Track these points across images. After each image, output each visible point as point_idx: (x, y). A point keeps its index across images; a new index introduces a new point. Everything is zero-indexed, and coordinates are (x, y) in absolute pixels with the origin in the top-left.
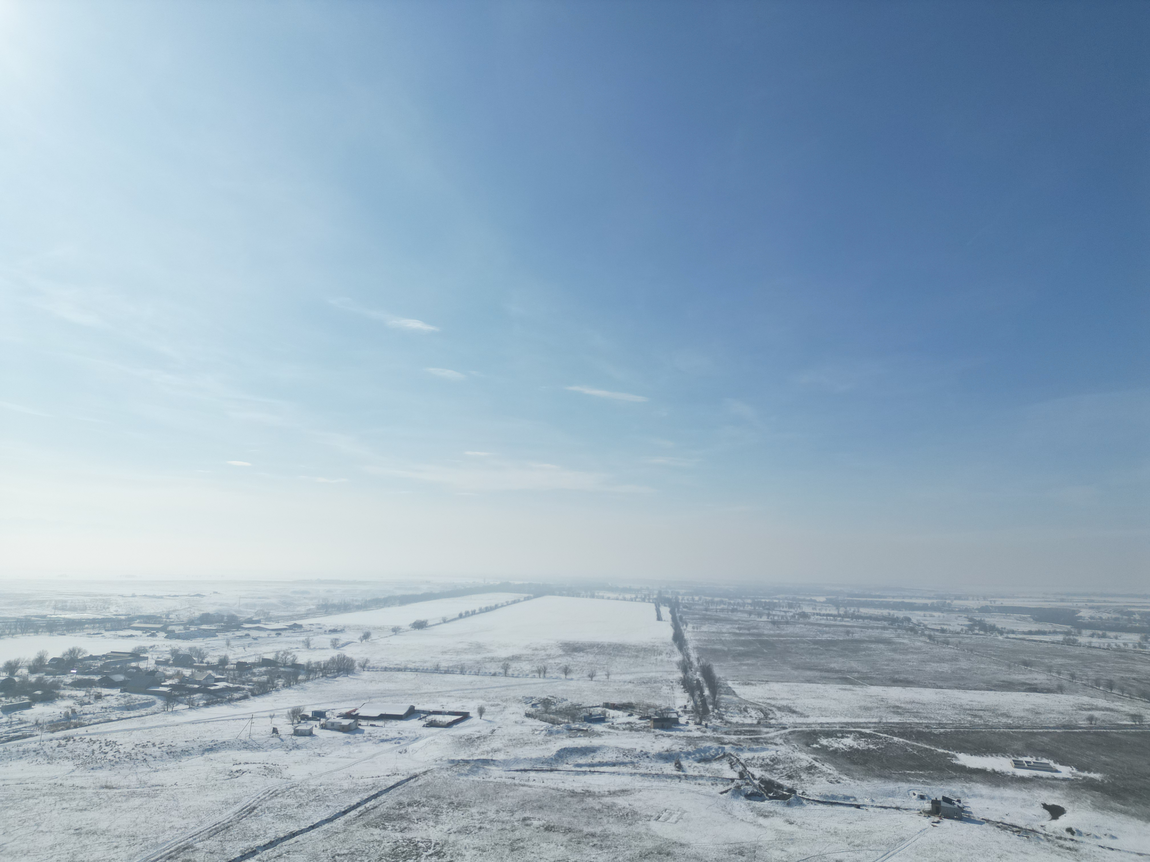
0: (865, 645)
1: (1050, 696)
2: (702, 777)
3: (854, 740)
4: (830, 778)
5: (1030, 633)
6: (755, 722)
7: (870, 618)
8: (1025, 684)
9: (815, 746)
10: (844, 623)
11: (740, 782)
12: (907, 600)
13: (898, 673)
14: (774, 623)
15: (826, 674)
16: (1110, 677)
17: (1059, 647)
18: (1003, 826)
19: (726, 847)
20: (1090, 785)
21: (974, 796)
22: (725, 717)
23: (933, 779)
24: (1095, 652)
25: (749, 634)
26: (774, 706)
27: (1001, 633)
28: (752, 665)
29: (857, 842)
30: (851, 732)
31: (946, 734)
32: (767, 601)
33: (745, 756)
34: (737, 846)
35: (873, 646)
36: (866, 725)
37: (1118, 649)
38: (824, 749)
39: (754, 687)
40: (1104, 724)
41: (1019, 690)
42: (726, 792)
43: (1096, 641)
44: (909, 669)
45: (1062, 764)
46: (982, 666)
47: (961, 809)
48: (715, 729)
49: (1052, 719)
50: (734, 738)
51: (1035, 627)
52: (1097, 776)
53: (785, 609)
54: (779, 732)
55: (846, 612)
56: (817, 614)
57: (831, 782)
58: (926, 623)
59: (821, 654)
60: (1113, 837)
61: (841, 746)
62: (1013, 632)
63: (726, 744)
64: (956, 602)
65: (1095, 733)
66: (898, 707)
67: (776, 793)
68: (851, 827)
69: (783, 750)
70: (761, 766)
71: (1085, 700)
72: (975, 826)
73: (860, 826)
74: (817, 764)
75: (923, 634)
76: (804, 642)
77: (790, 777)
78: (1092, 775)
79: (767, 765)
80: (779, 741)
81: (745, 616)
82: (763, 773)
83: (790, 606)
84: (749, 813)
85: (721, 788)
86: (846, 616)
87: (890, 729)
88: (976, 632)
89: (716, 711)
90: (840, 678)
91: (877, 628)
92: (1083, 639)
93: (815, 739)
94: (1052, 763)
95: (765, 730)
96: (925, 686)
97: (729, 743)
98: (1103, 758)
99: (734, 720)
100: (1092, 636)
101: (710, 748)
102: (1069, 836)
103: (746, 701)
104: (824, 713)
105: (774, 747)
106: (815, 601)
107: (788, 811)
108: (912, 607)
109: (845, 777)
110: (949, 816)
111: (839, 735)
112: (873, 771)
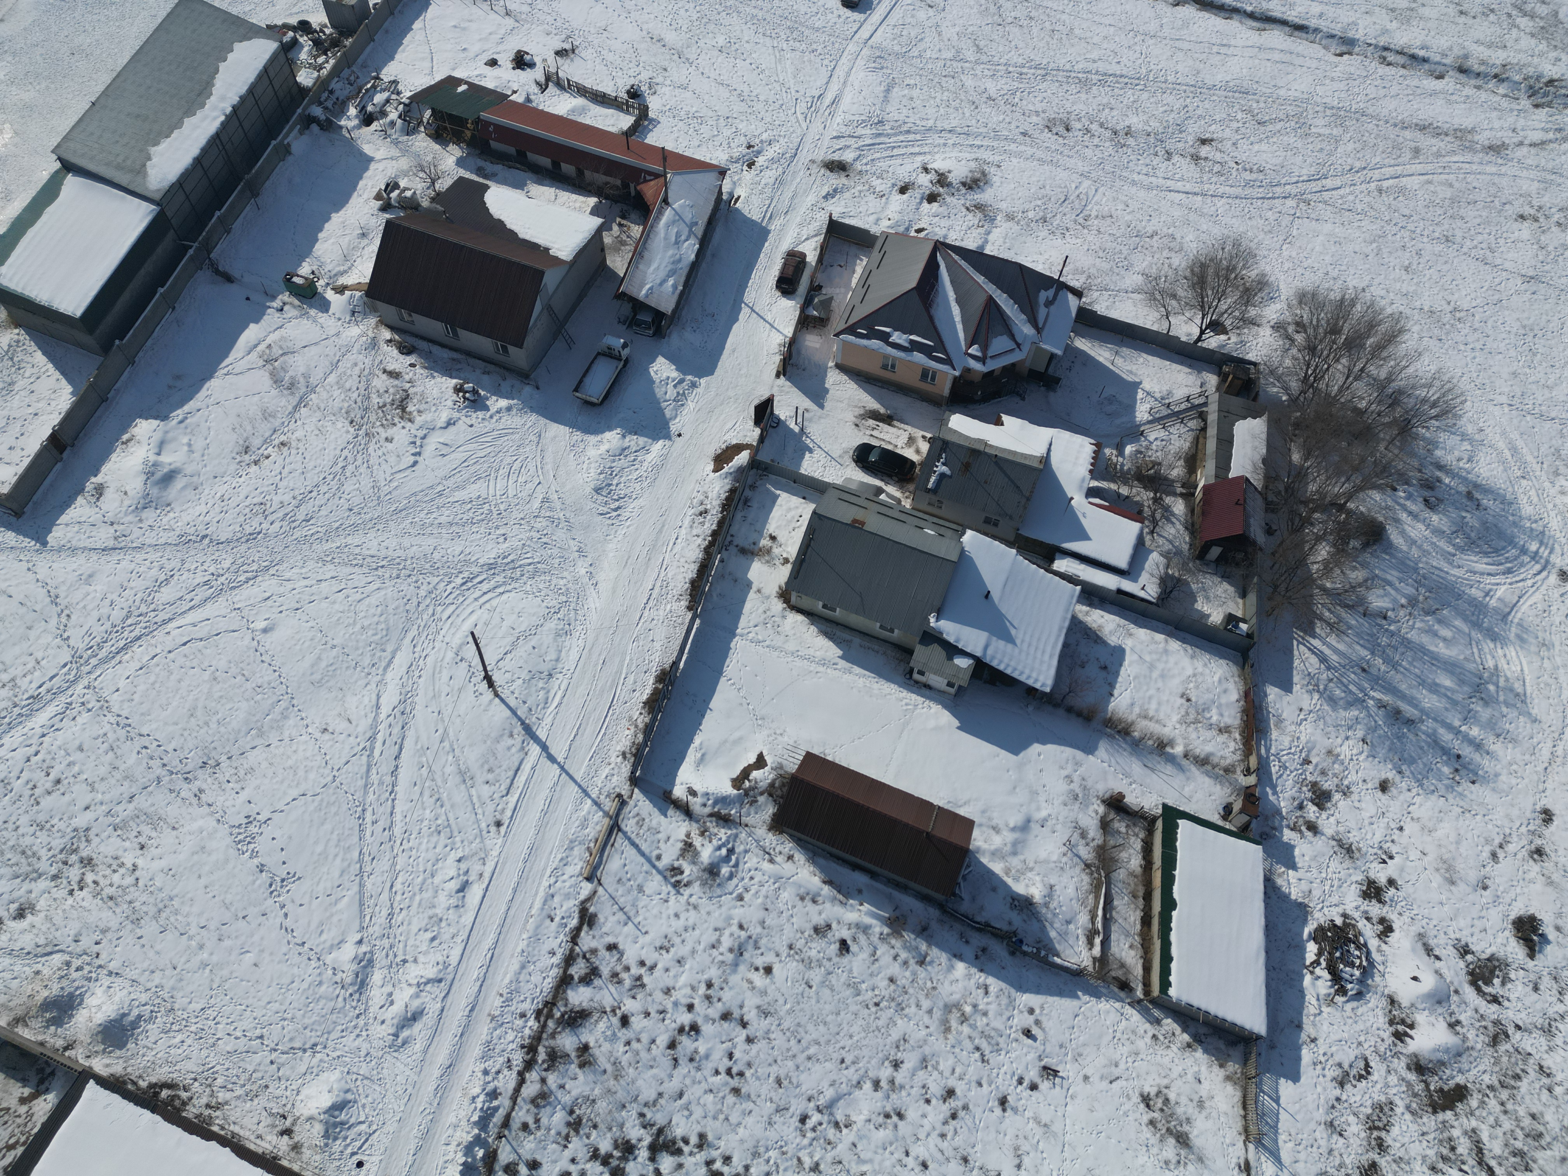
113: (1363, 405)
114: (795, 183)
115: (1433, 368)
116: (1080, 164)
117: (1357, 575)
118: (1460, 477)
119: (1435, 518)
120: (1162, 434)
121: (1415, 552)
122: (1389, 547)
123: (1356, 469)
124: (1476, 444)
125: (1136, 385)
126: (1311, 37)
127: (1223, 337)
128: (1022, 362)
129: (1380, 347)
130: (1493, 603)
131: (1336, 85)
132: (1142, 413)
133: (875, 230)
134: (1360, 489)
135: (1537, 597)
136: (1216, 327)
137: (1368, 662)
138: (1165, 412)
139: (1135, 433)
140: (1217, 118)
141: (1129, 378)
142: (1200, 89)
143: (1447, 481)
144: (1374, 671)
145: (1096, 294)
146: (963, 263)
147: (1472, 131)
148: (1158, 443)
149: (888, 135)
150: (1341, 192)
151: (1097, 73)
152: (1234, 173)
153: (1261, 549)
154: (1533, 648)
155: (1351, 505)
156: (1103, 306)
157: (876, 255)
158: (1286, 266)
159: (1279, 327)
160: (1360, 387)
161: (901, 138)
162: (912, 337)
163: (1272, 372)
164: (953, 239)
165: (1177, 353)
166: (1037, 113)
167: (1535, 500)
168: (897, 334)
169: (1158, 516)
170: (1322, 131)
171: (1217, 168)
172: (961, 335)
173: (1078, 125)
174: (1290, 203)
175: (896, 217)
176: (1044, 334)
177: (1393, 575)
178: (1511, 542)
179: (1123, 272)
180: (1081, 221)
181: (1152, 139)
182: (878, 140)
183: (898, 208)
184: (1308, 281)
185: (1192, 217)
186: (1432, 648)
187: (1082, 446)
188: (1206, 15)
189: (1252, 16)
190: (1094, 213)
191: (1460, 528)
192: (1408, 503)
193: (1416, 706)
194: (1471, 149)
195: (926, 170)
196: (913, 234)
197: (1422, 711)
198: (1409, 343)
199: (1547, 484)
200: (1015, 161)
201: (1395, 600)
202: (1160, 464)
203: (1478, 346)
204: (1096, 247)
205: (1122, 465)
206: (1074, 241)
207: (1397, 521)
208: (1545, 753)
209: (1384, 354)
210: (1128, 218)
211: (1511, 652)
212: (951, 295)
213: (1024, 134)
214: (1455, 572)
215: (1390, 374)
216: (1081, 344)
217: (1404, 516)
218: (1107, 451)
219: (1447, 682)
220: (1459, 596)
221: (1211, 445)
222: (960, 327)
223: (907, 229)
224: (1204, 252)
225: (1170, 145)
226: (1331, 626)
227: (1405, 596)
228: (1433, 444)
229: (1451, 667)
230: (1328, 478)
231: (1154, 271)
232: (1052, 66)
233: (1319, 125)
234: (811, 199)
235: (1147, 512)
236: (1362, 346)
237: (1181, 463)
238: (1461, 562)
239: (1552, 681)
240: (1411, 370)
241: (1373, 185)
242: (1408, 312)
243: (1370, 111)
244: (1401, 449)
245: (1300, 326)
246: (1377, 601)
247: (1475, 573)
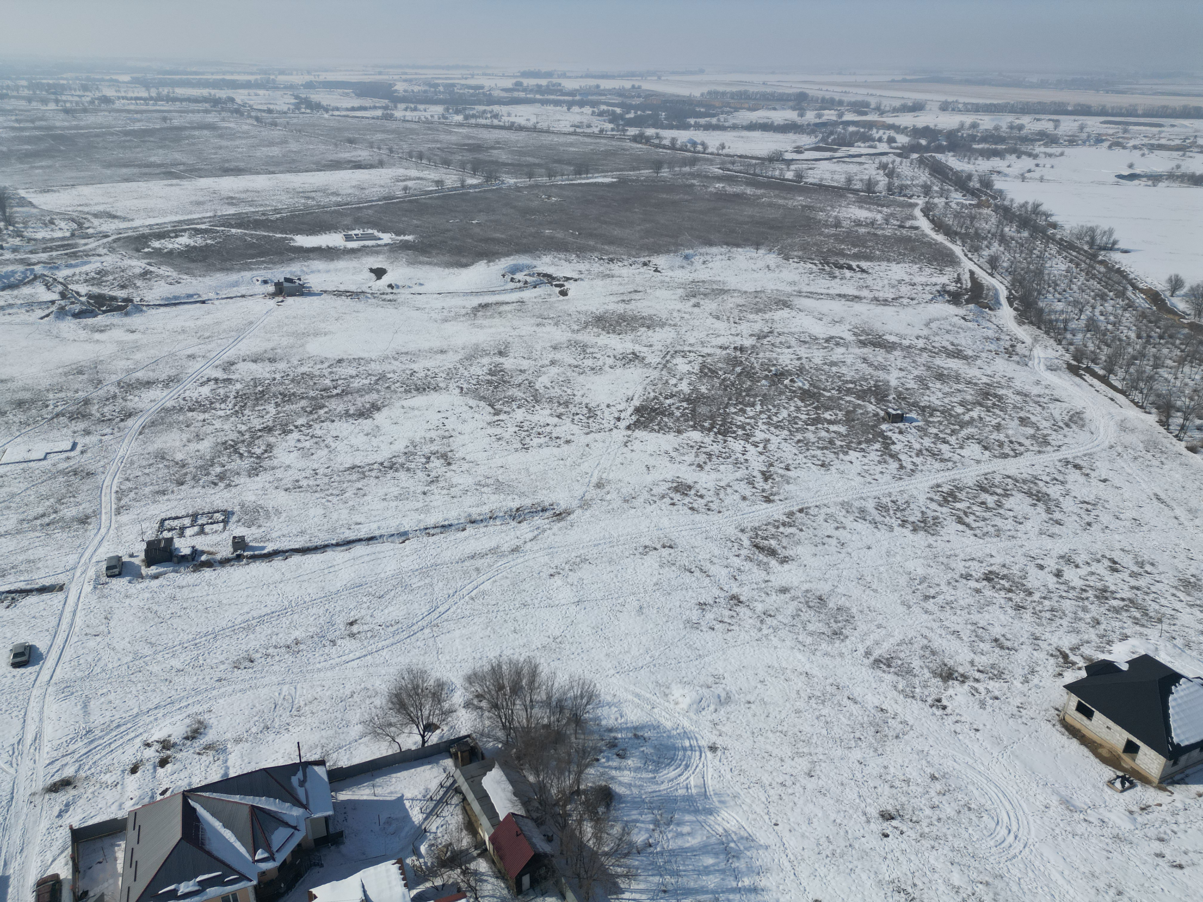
0: (187, 133)
1: (373, 171)
2: (11, 306)
3: (190, 237)
4: (169, 280)
5: (353, 109)
6: (68, 234)
7: (189, 100)
8: (351, 161)
9: (146, 250)
10: (158, 108)
11: (63, 303)
12: (228, 77)
13: (228, 161)
14: (67, 111)
15: (147, 170)
16: (420, 148)
17: (379, 122)
18: (338, 294)
19: (61, 370)
20: (405, 246)
21: (312, 272)
22: (25, 234)
23: (274, 263)
24: (408, 125)
25: (35, 128)
26: (88, 213)
27: (327, 110)
28: (49, 167)
29: (207, 334)
30: (185, 230)
31: (282, 219)
32: (51, 82)
33: (62, 274)
34: (74, 367)
35: (197, 133)
36: (201, 221)
37: (427, 122)
38: (158, 252)
39: (57, 194)
40: (416, 192)
41: (346, 169)
42: (47, 316)
43: (409, 115)
44: (239, 156)
45: (384, 232)
46: (311, 147)
47: (302, 286)
48: (15, 250)
49: (375, 193)
50: (44, 256)
51: (356, 102)
52: (409, 238)
53: (78, 93)
54: (101, 242)
55: (158, 94)
56: (123, 98)
57: (171, 284)
58: (251, 103)
59: (135, 147)
60: (421, 284)
61: (176, 246)
62: (337, 109)
63: (34, 264)
64: (281, 78)
65: (410, 201)
66: (232, 198)
67: (109, 305)
68: (199, 323)
69: (110, 261)
70: (86, 281)
71: (401, 172)
72: (315, 298)
73: (208, 320)
74: (152, 269)
75: (249, 116)
76: (112, 134)
77: (123, 287)
78: (407, 238)
79: (93, 279)
80: (102, 251)
81: (22, 104)
82: (90, 288)
83: (85, 88)
84: (81, 332)
85: (40, 313)
86: (159, 98)
87: (227, 221)
88: (303, 110)
89: (11, 228)
90: (164, 173)
91: (198, 111)
92: (398, 114)
93: (146, 243)
94: (376, 233)
95: (83, 241)
96: (258, 173)
97: (39, 263)
98: (415, 222)
99: (39, 235)
100: (406, 109)
101: (13, 273)
102: (389, 290)
103: (50, 212)
104: (151, 214)
105: (98, 258)
106: (117, 81)
107: (127, 320)
108: (234, 85)
109: (185, 277)
110: (292, 294)
111: (173, 235)
112: (214, 265)
113: (546, 721)
114: (21, 822)
115: (567, 677)
116: (273, 678)
117: (616, 830)
118: (624, 729)
119: (630, 762)
120: (439, 821)
121: (635, 791)
122: (620, 798)
123: (569, 762)
124: (618, 704)
125: (400, 800)
126: (381, 540)
127: (438, 732)
128: (305, 838)
129: (532, 682)
130: (694, 791)
131: (411, 558)
132: (416, 816)
133: (120, 815)
134: (580, 773)
135: (710, 770)
136: (430, 727)
137: (663, 884)
138: (432, 805)
139: (421, 833)
140: (351, 607)
141: (393, 798)
142: (329, 597)
143: (619, 736)
144: (670, 887)
145: (335, 756)
146: (215, 795)
147: (498, 547)
148: (440, 829)
149: (100, 738)
150: (452, 610)
151: (254, 618)
152: (382, 632)
153: (552, 856)
154: (732, 803)
155: (582, 787)
156: (345, 760)
157: (131, 834)
158: (448, 666)
159: (468, 705)
160: (537, 712)
161: (114, 733)
162: (199, 879)
163: (482, 735)
164: (197, 782)
165: (416, 759)
166: (222, 662)
167: (667, 716)
168: (182, 885)
169: (473, 883)
170: (419, 584)
171: (369, 634)
172: (242, 850)
173: (259, 655)
174: (427, 631)
175: (137, 793)
176: (311, 807)
177: (634, 815)
178: (675, 748)
179: (345, 729)
180: (296, 713)
181: (316, 639)
182: (92, 746)
183: (137, 786)
184: (467, 669)
185: (371, 670)
186: (687, 845)
187: (388, 871)
188: (309, 556)
189: (338, 545)
190: (302, 704)
191: (646, 759)
192: (610, 763)
193: (707, 892)
194: (503, 556)
195: (148, 745)
196: (159, 798)
197: (713, 892)
198: (544, 671)
199: (666, 704)
200: (221, 701)
201: (647, 830)
202: (451, 844)
203: (580, 651)
204: (317, 724)
205: (425, 863)
206: (298, 729)
207: (612, 778)
208: (787, 864)
209: (536, 685)
210: (328, 693)
211: (724, 814)
212: (217, 825)
213: (219, 680)
214: (663, 787)
215: (548, 694)
216: (344, 796)
217: (614, 773)
218: (409, 861)
219: (709, 861)
220: (675, 801)
221: (476, 806)
222: (238, 845)
223: (152, 797)
224: (393, 686)
225: (330, 636)
226: (626, 876)
227: (650, 822)
228: (597, 719)
229: (705, 849)
230: (558, 779)
231: (367, 717)
232: (217, 629)
233: (416, 582)
234: (44, 825)
235: (463, 886)
236: (522, 687)
237: (464, 832)
238: (662, 779)
239: (754, 816)
240: (556, 685)
241: (467, 598)
242: (532, 654)
243: (439, 562)
244: (584, 734)
245: (480, 697)
246: (639, 838)
247: (672, 780)
